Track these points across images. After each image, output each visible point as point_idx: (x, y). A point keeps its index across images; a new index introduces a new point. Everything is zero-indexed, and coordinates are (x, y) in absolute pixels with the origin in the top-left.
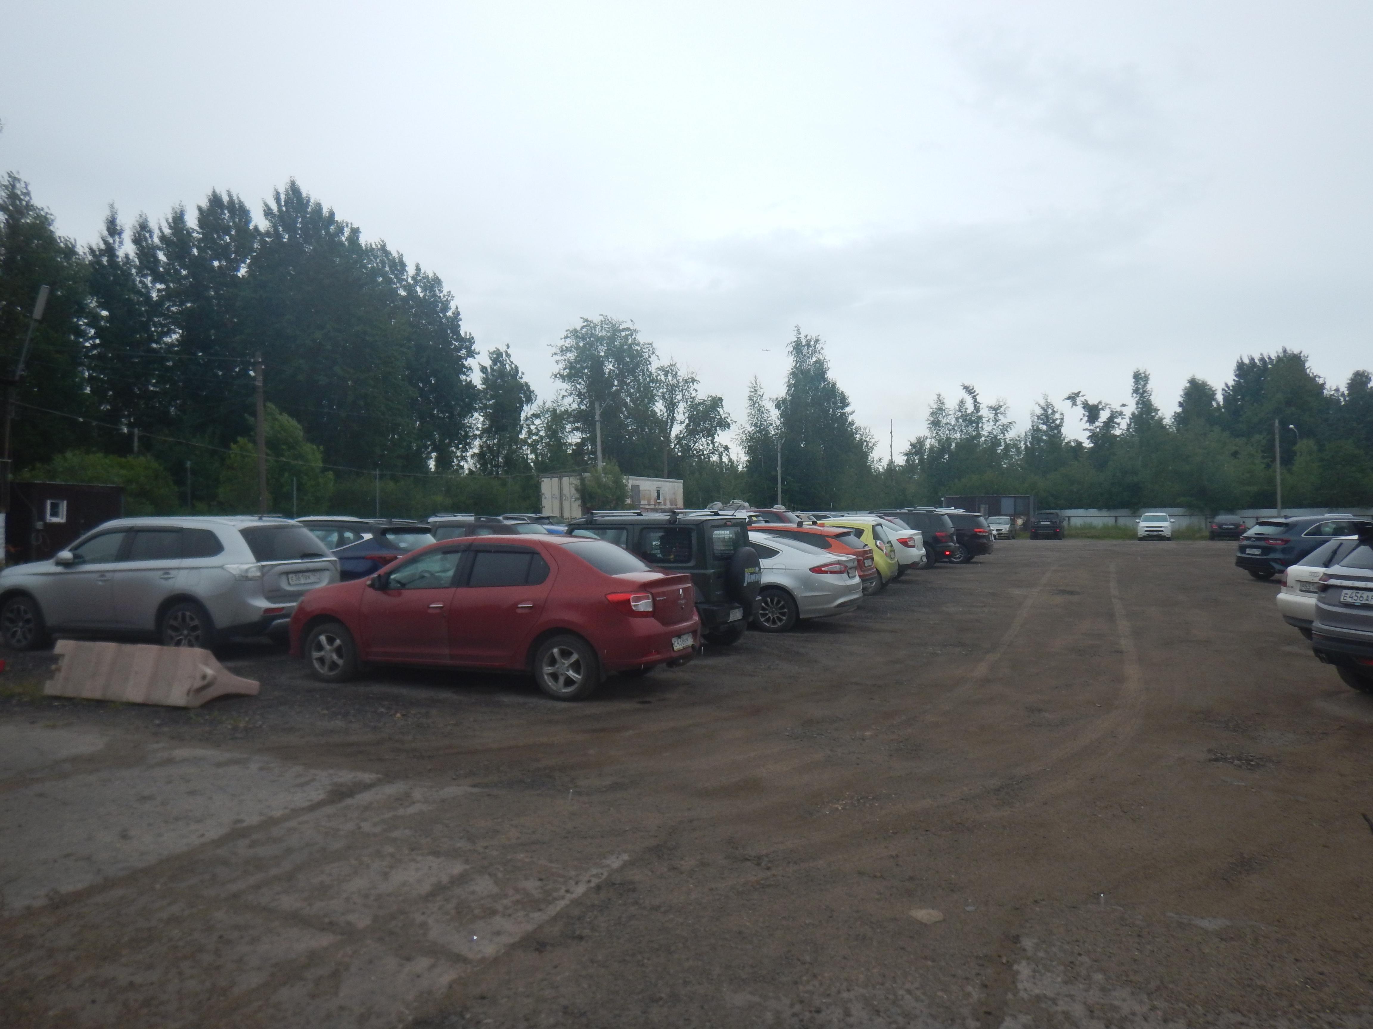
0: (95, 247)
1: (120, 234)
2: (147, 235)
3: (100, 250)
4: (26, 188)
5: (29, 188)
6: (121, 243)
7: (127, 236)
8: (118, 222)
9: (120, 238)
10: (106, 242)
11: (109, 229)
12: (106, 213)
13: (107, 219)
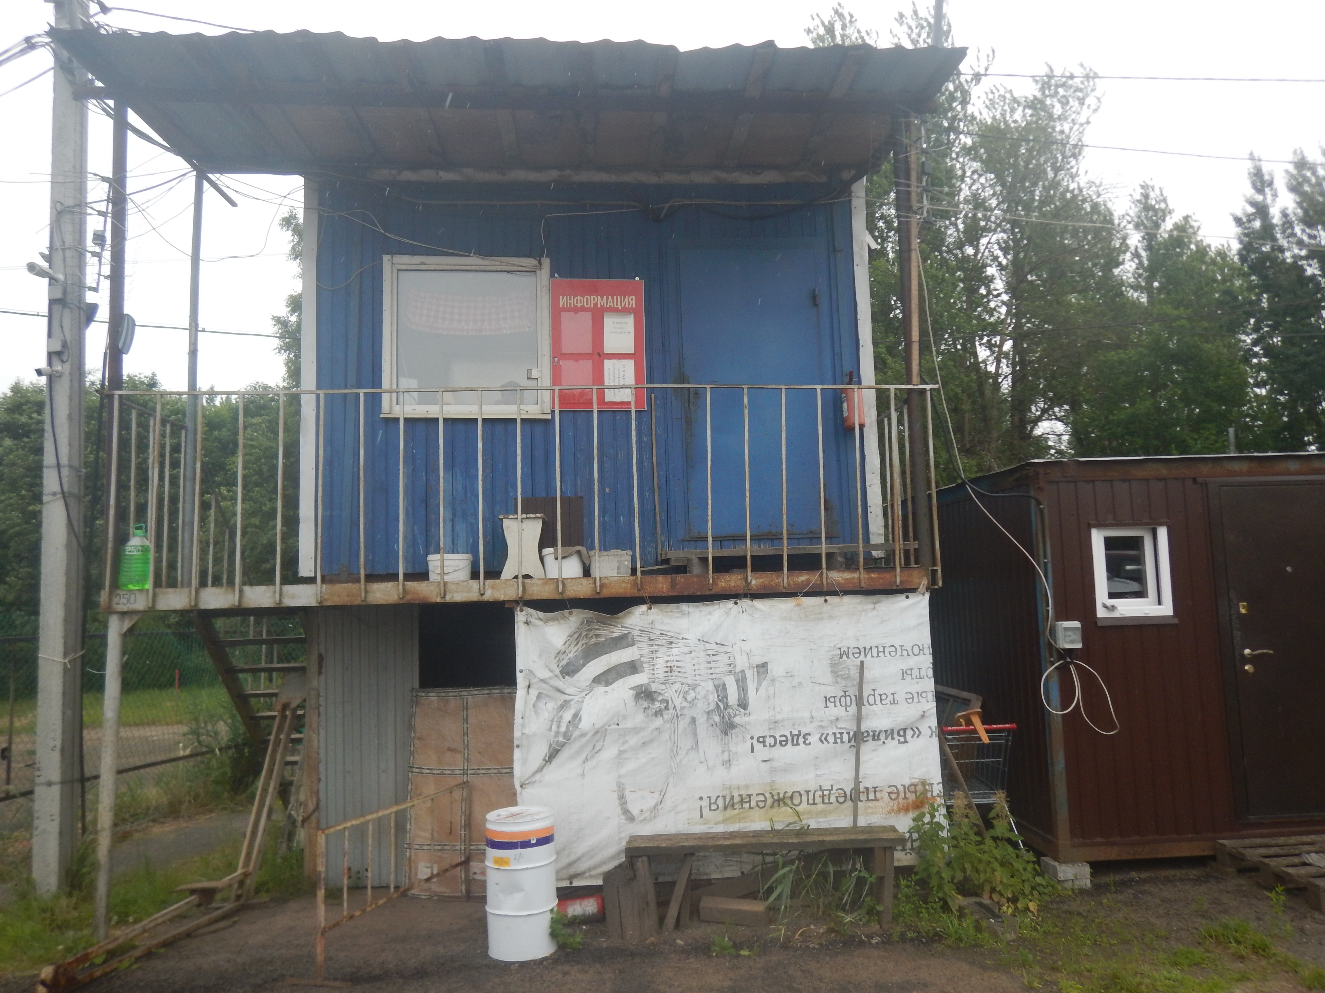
0: (1239, 214)
1: (1271, 184)
2: (1309, 174)
3: (1248, 216)
4: (1162, 195)
5: (1165, 194)
6: (1275, 195)
7: (1281, 184)
8: (1265, 170)
9: (1272, 189)
10: (1253, 204)
11: (1254, 186)
12: (1249, 166)
13: (1249, 174)
